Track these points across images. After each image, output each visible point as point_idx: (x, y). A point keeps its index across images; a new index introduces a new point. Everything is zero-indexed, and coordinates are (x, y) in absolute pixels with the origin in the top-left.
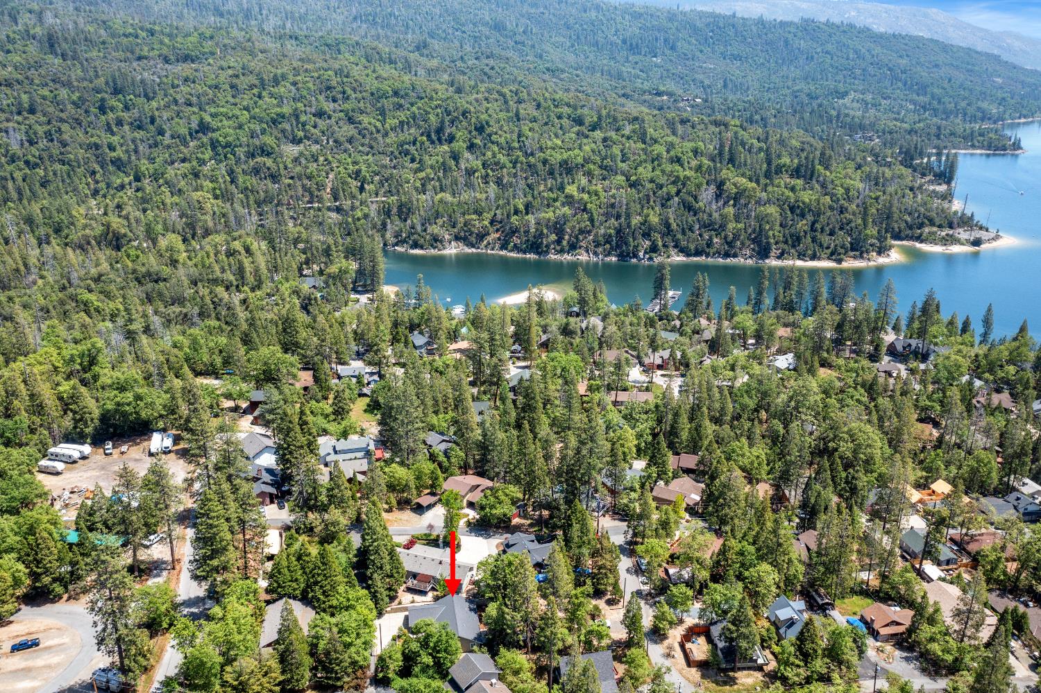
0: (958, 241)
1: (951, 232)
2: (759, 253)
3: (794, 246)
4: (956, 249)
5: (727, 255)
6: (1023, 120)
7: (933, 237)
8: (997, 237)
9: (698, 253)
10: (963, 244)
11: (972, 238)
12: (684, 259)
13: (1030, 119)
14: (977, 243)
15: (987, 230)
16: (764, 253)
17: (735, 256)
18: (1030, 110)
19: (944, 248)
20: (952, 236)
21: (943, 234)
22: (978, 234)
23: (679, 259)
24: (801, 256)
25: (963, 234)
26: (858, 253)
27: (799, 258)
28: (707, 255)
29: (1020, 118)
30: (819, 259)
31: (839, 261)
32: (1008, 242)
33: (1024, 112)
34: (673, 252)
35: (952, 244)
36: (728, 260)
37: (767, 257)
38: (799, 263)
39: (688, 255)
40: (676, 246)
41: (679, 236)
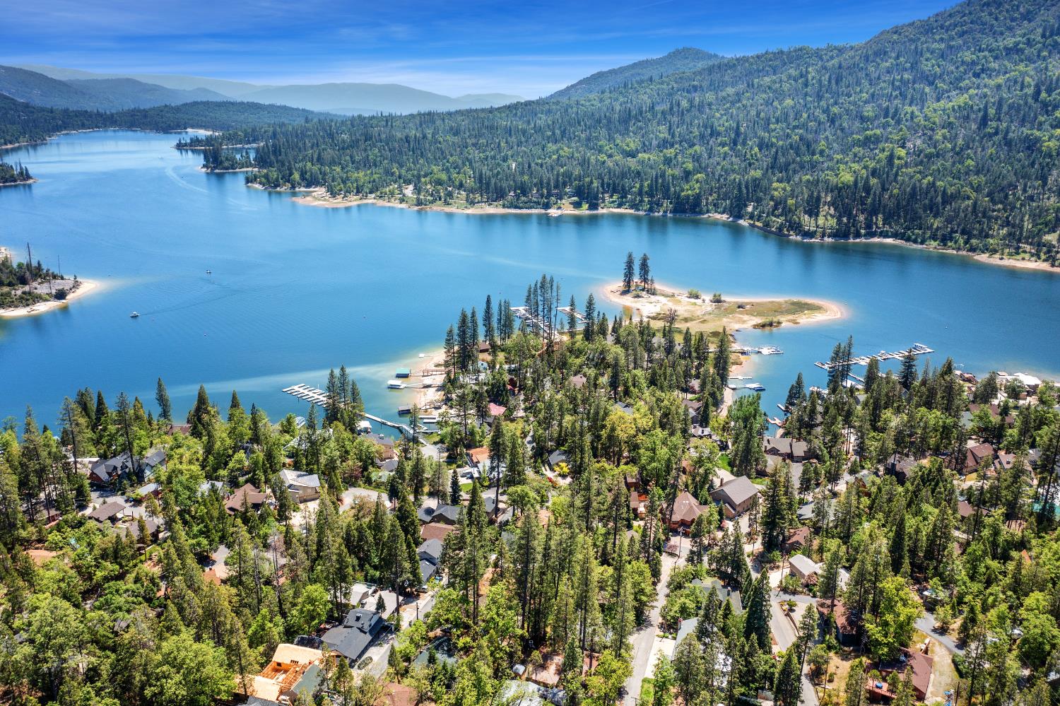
0: (38, 298)
1: (27, 288)
4: (41, 308)
6: (9, 146)
7: (8, 299)
8: (76, 285)
10: (46, 300)
11: (54, 292)
13: (17, 145)
15: (62, 278)
18: (13, 135)
19: (28, 309)
20: (30, 293)
21: (19, 293)
22: (58, 285)
25: (42, 289)
29: (6, 144)
32: (89, 287)
33: (8, 138)
35: (34, 303)
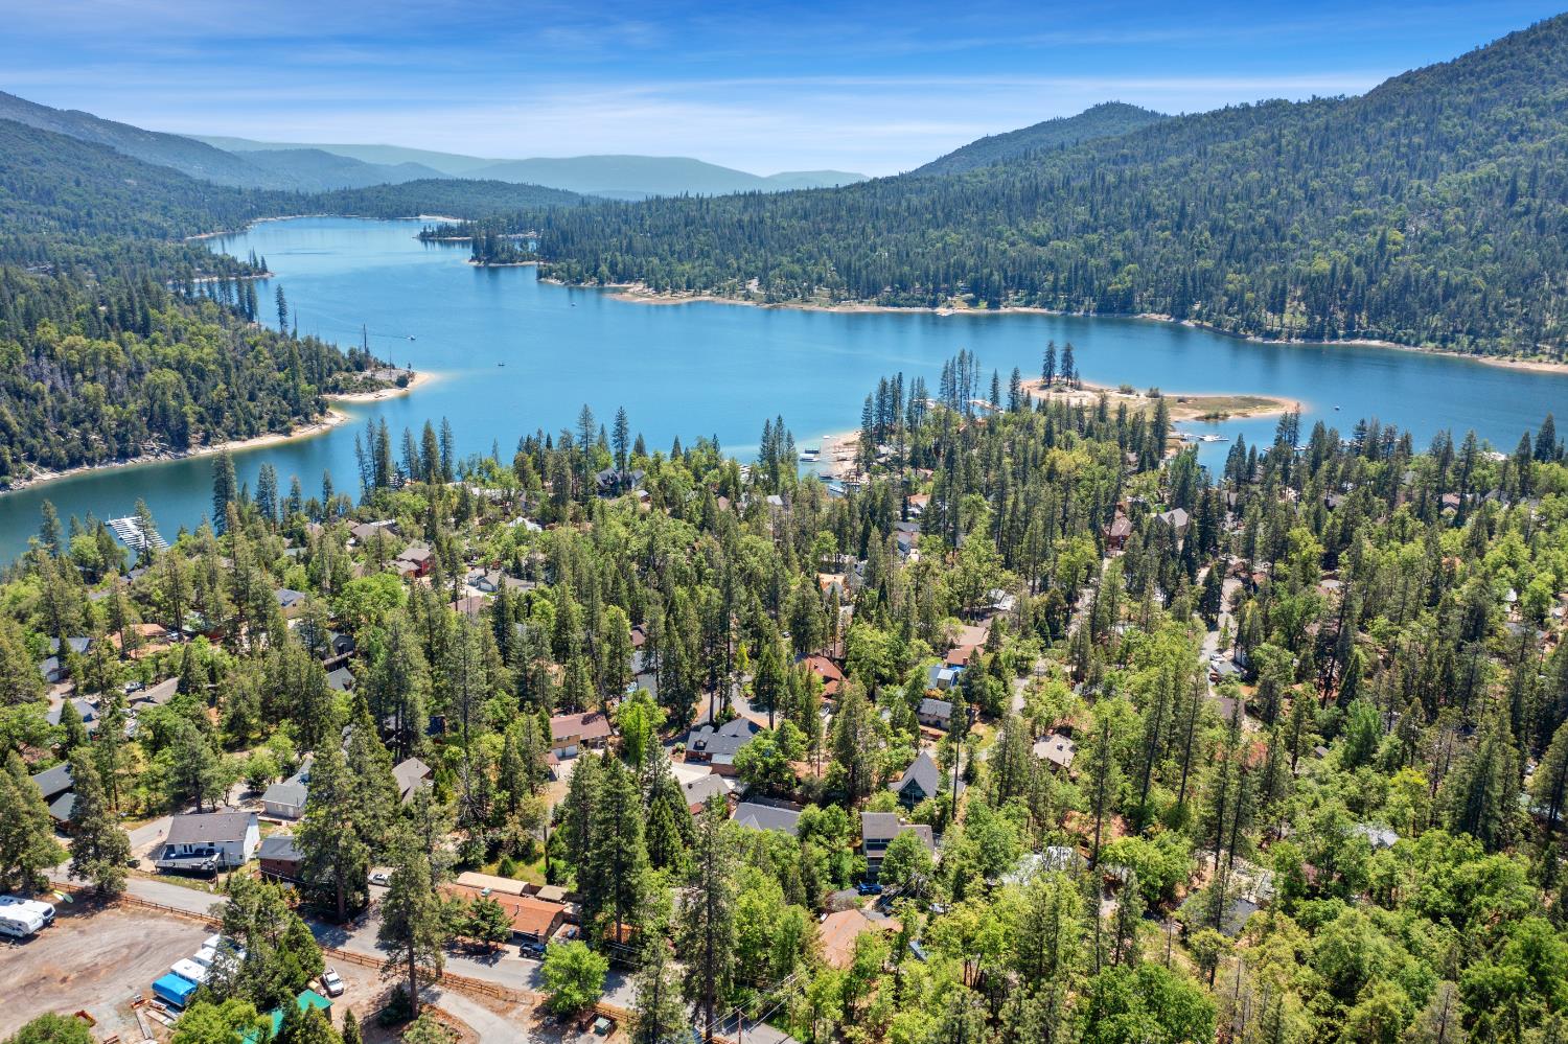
0: (380, 385)
1: (366, 374)
2: (173, 443)
3: (218, 424)
4: (384, 395)
5: (123, 455)
6: (204, 236)
7: (352, 385)
9: (75, 462)
10: (388, 387)
11: (395, 379)
12: (57, 475)
14: (402, 382)
16: (180, 441)
17: (137, 454)
19: (374, 395)
20: (370, 379)
21: (360, 378)
23: (48, 476)
24: (233, 435)
25: (381, 376)
26: (302, 417)
27: (233, 439)
28: (91, 462)
30: (258, 434)
31: (287, 432)
32: (424, 379)
34: (32, 468)
35: (379, 388)
36: (129, 462)
37: (188, 446)
38: (234, 446)
39: (59, 468)
40: (31, 458)
41: (30, 441)
